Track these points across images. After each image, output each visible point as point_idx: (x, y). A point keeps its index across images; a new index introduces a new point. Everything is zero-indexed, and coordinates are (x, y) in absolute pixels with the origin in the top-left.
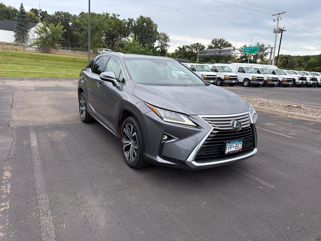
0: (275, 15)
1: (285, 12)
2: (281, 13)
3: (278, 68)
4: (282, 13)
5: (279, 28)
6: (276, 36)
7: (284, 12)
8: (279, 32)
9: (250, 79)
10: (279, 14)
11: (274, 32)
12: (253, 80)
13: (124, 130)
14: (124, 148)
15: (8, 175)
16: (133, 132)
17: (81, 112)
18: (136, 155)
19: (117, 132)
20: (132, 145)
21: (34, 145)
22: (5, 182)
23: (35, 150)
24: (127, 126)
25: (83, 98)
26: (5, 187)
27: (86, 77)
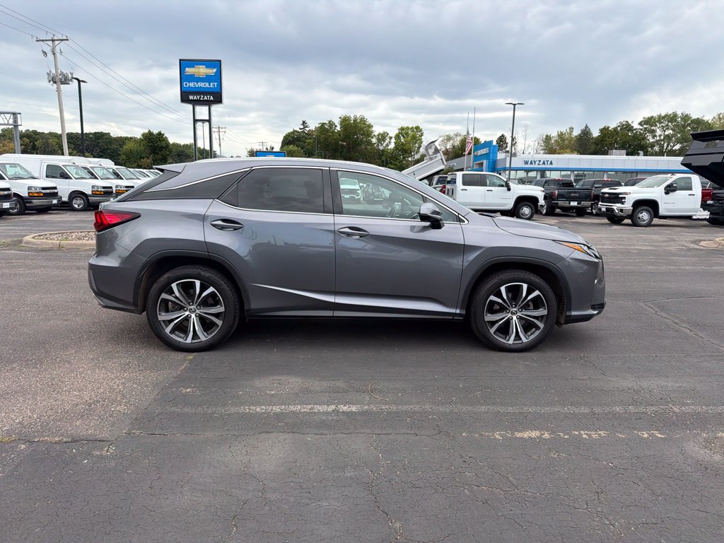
0: (43, 41)
1: (67, 40)
2: (56, 38)
3: (115, 164)
4: (62, 40)
5: (62, 73)
6: (58, 91)
7: (64, 38)
8: (62, 83)
9: (89, 192)
10: (53, 41)
11: (50, 81)
12: (94, 194)
13: (492, 298)
14: (492, 330)
15: (534, 434)
16: (528, 294)
17: (168, 330)
18: (541, 325)
19: (461, 309)
20: (515, 318)
21: (354, 409)
22: (566, 437)
23: (394, 408)
24: (503, 289)
25: (198, 283)
26: (585, 436)
27: (224, 220)
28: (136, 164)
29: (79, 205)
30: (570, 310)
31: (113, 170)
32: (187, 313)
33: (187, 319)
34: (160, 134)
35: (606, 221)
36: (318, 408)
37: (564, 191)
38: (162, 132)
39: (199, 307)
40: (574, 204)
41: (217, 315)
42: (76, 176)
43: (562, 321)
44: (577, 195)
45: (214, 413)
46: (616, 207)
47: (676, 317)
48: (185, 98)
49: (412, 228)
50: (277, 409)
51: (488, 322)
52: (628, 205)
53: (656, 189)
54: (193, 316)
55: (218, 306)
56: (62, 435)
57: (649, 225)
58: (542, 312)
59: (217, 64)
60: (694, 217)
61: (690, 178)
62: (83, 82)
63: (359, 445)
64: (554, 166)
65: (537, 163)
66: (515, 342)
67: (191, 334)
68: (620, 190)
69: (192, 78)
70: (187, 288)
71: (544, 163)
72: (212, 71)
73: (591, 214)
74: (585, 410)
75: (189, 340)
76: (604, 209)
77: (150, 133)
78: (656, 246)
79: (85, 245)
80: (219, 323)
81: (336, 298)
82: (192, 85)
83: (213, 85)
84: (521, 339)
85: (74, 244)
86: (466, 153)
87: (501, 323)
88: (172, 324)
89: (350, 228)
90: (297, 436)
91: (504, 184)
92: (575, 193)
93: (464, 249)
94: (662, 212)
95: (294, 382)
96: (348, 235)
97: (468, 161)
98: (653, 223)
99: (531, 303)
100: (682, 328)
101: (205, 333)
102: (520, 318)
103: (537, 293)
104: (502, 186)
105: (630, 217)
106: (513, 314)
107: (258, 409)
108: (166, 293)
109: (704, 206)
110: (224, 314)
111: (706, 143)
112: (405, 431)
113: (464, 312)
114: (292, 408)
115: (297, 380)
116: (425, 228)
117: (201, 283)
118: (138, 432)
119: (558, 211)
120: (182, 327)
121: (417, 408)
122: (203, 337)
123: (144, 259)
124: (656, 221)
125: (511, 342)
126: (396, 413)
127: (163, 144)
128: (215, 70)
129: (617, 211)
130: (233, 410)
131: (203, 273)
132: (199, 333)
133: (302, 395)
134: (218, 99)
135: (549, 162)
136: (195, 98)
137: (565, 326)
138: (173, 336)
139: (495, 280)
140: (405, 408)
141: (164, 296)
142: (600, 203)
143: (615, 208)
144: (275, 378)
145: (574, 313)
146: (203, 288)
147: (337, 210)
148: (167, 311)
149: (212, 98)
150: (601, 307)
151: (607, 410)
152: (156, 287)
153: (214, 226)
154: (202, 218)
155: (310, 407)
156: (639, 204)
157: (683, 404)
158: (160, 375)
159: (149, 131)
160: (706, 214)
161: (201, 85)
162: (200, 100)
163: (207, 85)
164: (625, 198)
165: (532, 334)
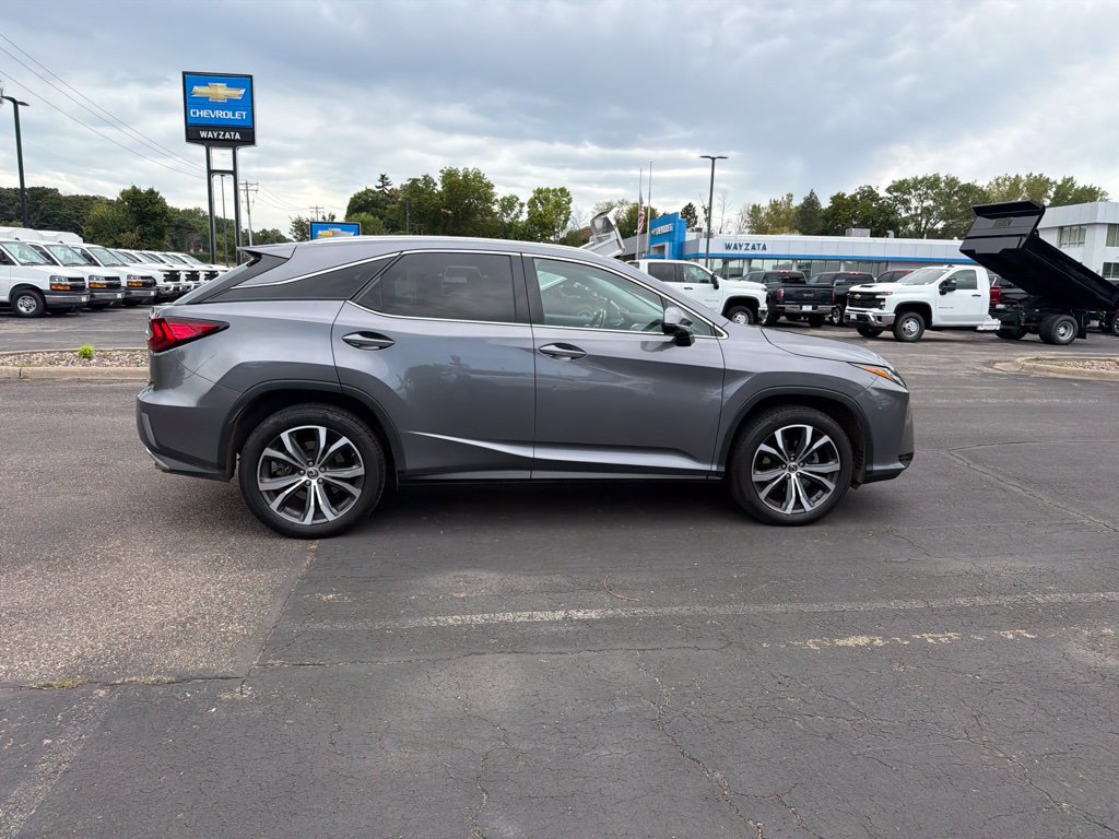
3: (85, 242)
9: (45, 286)
13: (763, 447)
14: (763, 495)
15: (863, 640)
16: (814, 441)
17: (274, 505)
18: (831, 486)
19: (719, 464)
20: (793, 476)
21: (593, 615)
22: (906, 643)
23: (651, 612)
24: (778, 434)
25: (323, 432)
26: (930, 641)
27: (364, 334)
28: (112, 241)
29: (28, 309)
30: (871, 464)
31: (82, 250)
32: (304, 478)
33: (304, 488)
34: (151, 192)
35: (855, 333)
36: (539, 616)
37: (792, 289)
38: (156, 190)
39: (322, 469)
40: (807, 308)
41: (352, 481)
42: (23, 261)
43: (860, 480)
44: (812, 295)
45: (384, 629)
46: (872, 312)
47: (1000, 472)
48: (193, 134)
49: (644, 344)
50: (479, 619)
51: (757, 482)
52: (889, 311)
53: (926, 287)
54: (314, 482)
55: (354, 467)
56: (158, 672)
57: (918, 339)
58: (833, 466)
59: (246, 81)
60: (980, 328)
61: (974, 271)
62: (23, 104)
63: (620, 665)
64: (768, 252)
65: (744, 247)
66: (795, 511)
67: (312, 510)
68: (877, 288)
69: (204, 103)
70: (305, 439)
71: (754, 248)
72: (238, 93)
73: (831, 323)
74: (919, 605)
75: (308, 520)
76: (853, 317)
77: (135, 191)
78: (938, 370)
79: (65, 373)
80: (357, 492)
81: (537, 450)
82: (204, 113)
83: (239, 116)
84: (803, 507)
85: (44, 372)
86: (639, 231)
87: (774, 483)
88: (281, 497)
89: (558, 345)
90: (524, 656)
91: (709, 278)
92: (809, 292)
93: (723, 376)
94: (936, 320)
95: (488, 580)
96: (554, 355)
97: (642, 243)
98: (924, 336)
99: (816, 455)
100: (1011, 487)
101: (334, 510)
102: (801, 477)
103: (826, 439)
104: (707, 282)
105: (892, 327)
106: (791, 470)
107: (450, 621)
108: (271, 447)
109: (993, 312)
110: (362, 480)
111: (994, 221)
112: (677, 644)
113: (723, 469)
114: (501, 617)
115: (492, 575)
116: (666, 345)
117: (327, 432)
118: (278, 663)
119: (783, 318)
120: (297, 501)
121: (684, 611)
122: (330, 516)
123: (236, 395)
124: (928, 334)
125: (789, 511)
126: (656, 618)
127: (158, 209)
128: (243, 91)
129: (873, 319)
130: (411, 623)
131: (330, 416)
132: (324, 509)
133: (508, 598)
134: (248, 137)
135: (761, 247)
136: (210, 135)
137: (862, 486)
138: (282, 515)
139: (766, 422)
140: (667, 611)
141: (269, 452)
142: (848, 307)
143: (870, 314)
144: (456, 573)
145: (876, 468)
146: (331, 440)
147: (535, 317)
148: (273, 475)
149: (238, 136)
150: (907, 458)
151: (948, 603)
152: (254, 438)
153: (348, 342)
154: (331, 330)
155: (527, 614)
156: (905, 309)
157: (1045, 593)
158: (275, 575)
159: (134, 187)
160: (996, 324)
161: (220, 114)
162: (218, 139)
163: (230, 115)
164: (884, 300)
165: (818, 499)
